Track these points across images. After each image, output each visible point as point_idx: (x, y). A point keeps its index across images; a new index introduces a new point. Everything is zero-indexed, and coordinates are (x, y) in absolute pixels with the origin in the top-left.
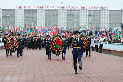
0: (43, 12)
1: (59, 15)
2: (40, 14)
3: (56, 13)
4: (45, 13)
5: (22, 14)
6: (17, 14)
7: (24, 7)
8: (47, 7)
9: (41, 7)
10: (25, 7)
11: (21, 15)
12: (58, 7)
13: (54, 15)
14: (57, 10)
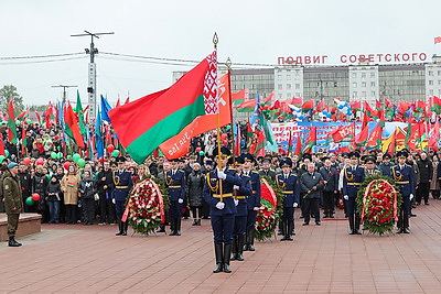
0: (373, 75)
1: (427, 83)
2: (359, 83)
3: (416, 78)
4: (376, 79)
5: (297, 85)
6: (280, 86)
7: (303, 61)
8: (383, 58)
9: (362, 59)
10: (308, 59)
11: (293, 86)
12: (423, 57)
13: (411, 83)
14: (422, 67)
